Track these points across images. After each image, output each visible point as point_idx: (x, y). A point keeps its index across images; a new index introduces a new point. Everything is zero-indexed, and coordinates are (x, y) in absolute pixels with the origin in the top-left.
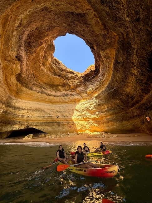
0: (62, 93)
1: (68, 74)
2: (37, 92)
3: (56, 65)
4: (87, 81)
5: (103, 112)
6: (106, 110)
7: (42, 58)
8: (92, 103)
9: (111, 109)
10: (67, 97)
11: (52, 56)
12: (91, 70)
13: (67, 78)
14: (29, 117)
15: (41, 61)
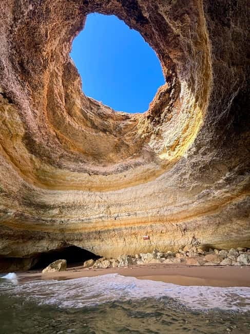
0: (116, 166)
1: (119, 122)
2: (72, 170)
3: (93, 111)
4: (158, 122)
5: (220, 188)
6: (227, 180)
7: (64, 101)
8: (184, 171)
9: (241, 172)
10: (127, 172)
11: (80, 94)
12: (161, 93)
13: (120, 132)
14: (63, 222)
15: (62, 107)
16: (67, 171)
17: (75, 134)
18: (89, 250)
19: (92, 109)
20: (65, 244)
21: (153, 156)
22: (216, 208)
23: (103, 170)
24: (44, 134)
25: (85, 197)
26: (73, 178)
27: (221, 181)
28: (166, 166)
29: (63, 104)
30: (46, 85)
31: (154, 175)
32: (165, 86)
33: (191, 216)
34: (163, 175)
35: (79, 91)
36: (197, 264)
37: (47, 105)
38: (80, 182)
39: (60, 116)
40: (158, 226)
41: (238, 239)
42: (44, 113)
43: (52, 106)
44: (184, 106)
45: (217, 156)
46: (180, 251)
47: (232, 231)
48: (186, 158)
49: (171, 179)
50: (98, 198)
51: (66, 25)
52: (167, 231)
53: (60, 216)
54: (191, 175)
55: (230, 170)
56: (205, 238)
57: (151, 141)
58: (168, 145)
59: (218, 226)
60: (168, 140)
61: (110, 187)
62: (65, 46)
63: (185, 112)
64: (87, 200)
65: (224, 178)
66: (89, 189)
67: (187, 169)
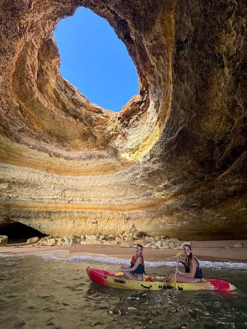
0: (81, 153)
1: (91, 113)
2: (31, 147)
3: (67, 94)
4: (126, 126)
5: (160, 191)
6: (165, 186)
7: (36, 75)
8: (137, 172)
9: (175, 183)
10: (90, 161)
11: (56, 73)
12: (134, 102)
13: (91, 122)
14: (10, 198)
15: (33, 80)
16: (26, 147)
17: (42, 111)
18: (35, 228)
19: (66, 92)
20: (9, 220)
21: (116, 153)
22: (153, 205)
23: (65, 154)
24: (5, 102)
25: (41, 176)
26: (31, 155)
27: (161, 186)
28: (125, 164)
29: (34, 78)
30: (18, 52)
31: (114, 169)
32: (138, 98)
33: (135, 209)
34: (121, 172)
35: (56, 70)
36: (128, 246)
37: (15, 72)
38: (39, 161)
39: (28, 89)
40: (107, 213)
41: (163, 230)
42: (8, 80)
43: (20, 75)
44: (149, 120)
45: (162, 167)
46: (120, 235)
47: (160, 224)
48: (141, 162)
49: (127, 176)
50: (55, 180)
51: (55, 5)
52: (113, 218)
53: (8, 191)
54: (142, 176)
55: (169, 179)
56: (141, 228)
57: (117, 139)
58: (130, 148)
59: (153, 219)
60: (131, 143)
61: (69, 172)
62: (50, 23)
63: (148, 125)
64: (43, 180)
65: (163, 184)
66: (47, 170)
67: (140, 171)
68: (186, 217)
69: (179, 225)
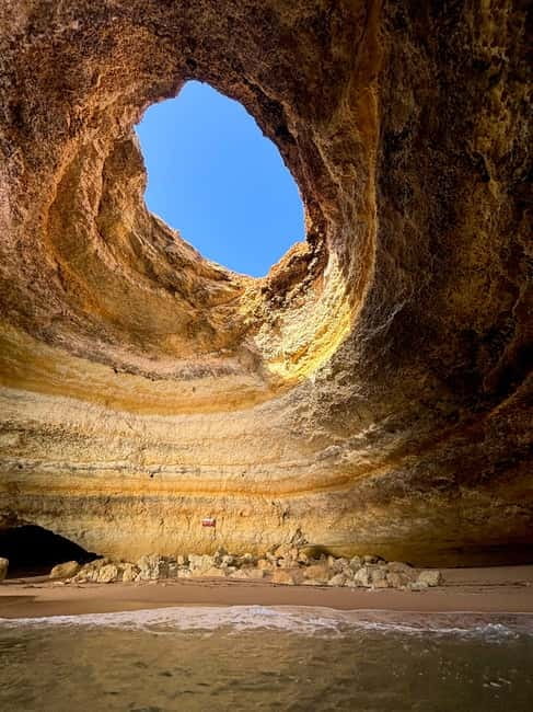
0: (181, 364)
1: (206, 281)
2: (75, 352)
3: (156, 244)
4: (279, 305)
5: (357, 447)
6: (369, 435)
7: (96, 207)
8: (305, 404)
9: (391, 429)
10: (201, 381)
11: (136, 203)
12: (295, 258)
13: (204, 299)
14: (21, 467)
15: (90, 218)
16: (65, 353)
17: (103, 278)
18: (73, 539)
19: (154, 239)
20: (13, 519)
21: (257, 362)
22: (344, 481)
23: (144, 364)
24: (29, 261)
25: (93, 418)
26: (75, 371)
27: (360, 436)
28: (277, 387)
29: (92, 213)
30: (64, 165)
31: (253, 398)
32: (304, 248)
33: (301, 490)
34: (268, 403)
35: (136, 197)
36: (290, 582)
37: (55, 203)
38: (90, 383)
39: (79, 234)
40: (238, 501)
41: (368, 540)
42: (40, 218)
43: (65, 208)
44: (327, 292)
45: (360, 392)
46: (268, 554)
47: (362, 526)
48: (313, 381)
49: (282, 414)
50: (123, 426)
51: (143, 78)
52: (253, 513)
53: (17, 451)
54: (315, 414)
55: (377, 420)
56: (318, 535)
57: (261, 334)
58: (289, 351)
59: (343, 513)
60: (290, 342)
61: (155, 405)
62: (130, 111)
63: (326, 303)
64: (98, 425)
65: (366, 432)
66: (107, 404)
67: (311, 402)
68: (422, 508)
69: (405, 529)
